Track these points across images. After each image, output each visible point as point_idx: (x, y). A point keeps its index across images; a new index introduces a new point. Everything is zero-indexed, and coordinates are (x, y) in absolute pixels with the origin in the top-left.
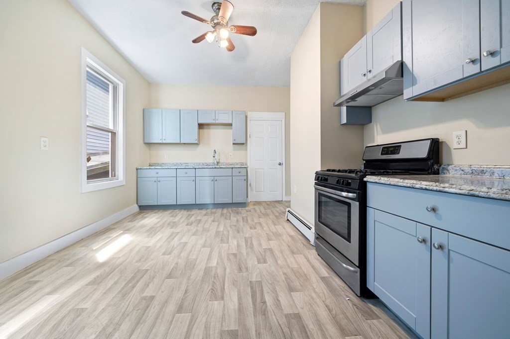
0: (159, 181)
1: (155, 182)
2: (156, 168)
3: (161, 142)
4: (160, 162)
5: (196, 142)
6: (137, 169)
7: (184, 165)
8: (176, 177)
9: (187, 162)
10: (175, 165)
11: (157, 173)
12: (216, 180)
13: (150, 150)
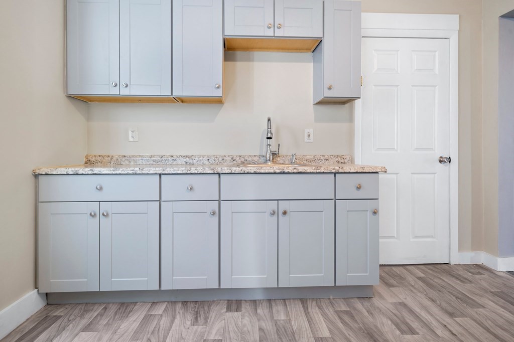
0: (106, 215)
1: (93, 216)
2: (97, 170)
3: (114, 92)
4: (116, 152)
5: (219, 93)
6: (36, 176)
7: (181, 161)
8: (160, 201)
9: (189, 154)
10: (157, 163)
11: (101, 189)
12: (285, 213)
13: (89, 119)
